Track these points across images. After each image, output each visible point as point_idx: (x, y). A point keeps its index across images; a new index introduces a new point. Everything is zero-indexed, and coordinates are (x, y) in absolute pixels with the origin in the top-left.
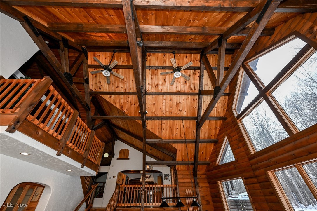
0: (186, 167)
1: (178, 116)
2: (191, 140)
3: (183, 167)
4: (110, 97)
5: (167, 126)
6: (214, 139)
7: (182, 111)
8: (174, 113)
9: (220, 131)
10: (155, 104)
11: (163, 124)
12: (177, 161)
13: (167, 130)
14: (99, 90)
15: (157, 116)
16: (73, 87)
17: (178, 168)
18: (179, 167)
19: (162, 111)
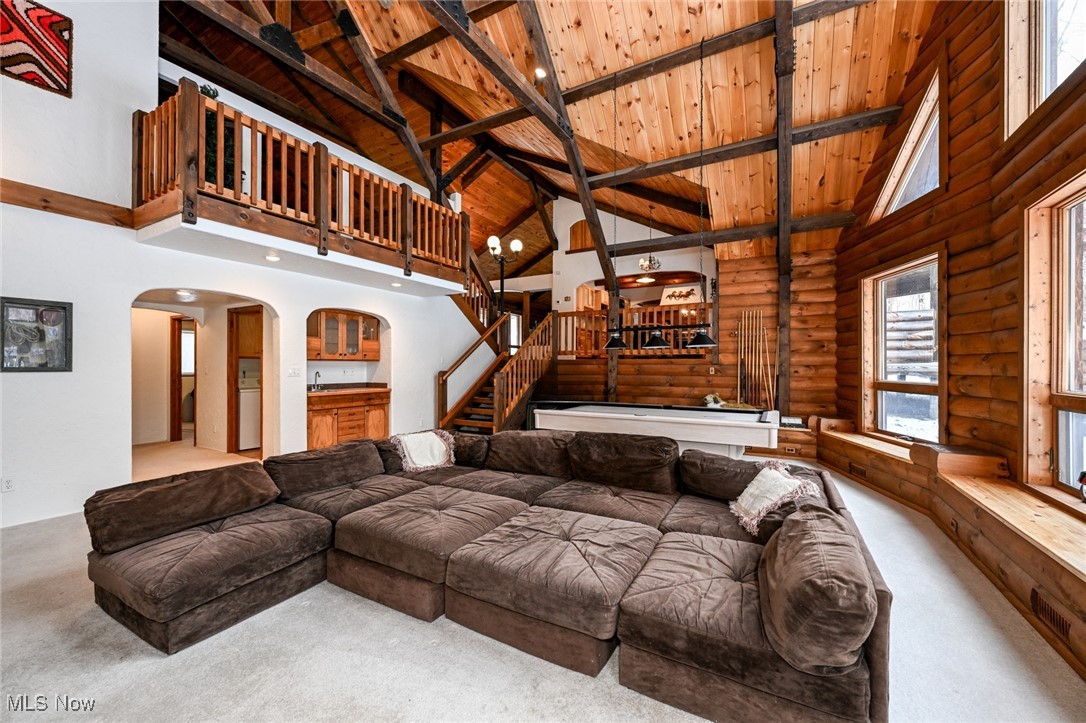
0: (751, 245)
1: (688, 42)
2: (762, 137)
3: (742, 248)
4: (435, 56)
5: (652, 108)
6: (887, 106)
7: (701, 8)
8: (667, 37)
9: (921, 50)
10: (582, 23)
11: (634, 102)
12: (715, 231)
13: (656, 123)
14: (396, 44)
15: (604, 73)
16: (310, 66)
17: (722, 251)
18: (726, 249)
19: (617, 46)
